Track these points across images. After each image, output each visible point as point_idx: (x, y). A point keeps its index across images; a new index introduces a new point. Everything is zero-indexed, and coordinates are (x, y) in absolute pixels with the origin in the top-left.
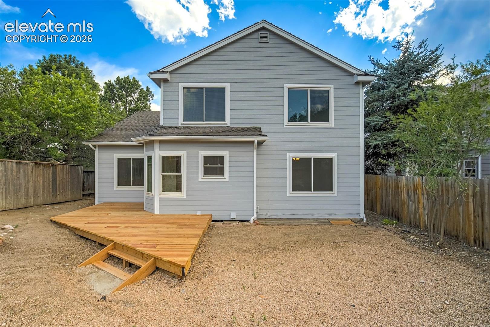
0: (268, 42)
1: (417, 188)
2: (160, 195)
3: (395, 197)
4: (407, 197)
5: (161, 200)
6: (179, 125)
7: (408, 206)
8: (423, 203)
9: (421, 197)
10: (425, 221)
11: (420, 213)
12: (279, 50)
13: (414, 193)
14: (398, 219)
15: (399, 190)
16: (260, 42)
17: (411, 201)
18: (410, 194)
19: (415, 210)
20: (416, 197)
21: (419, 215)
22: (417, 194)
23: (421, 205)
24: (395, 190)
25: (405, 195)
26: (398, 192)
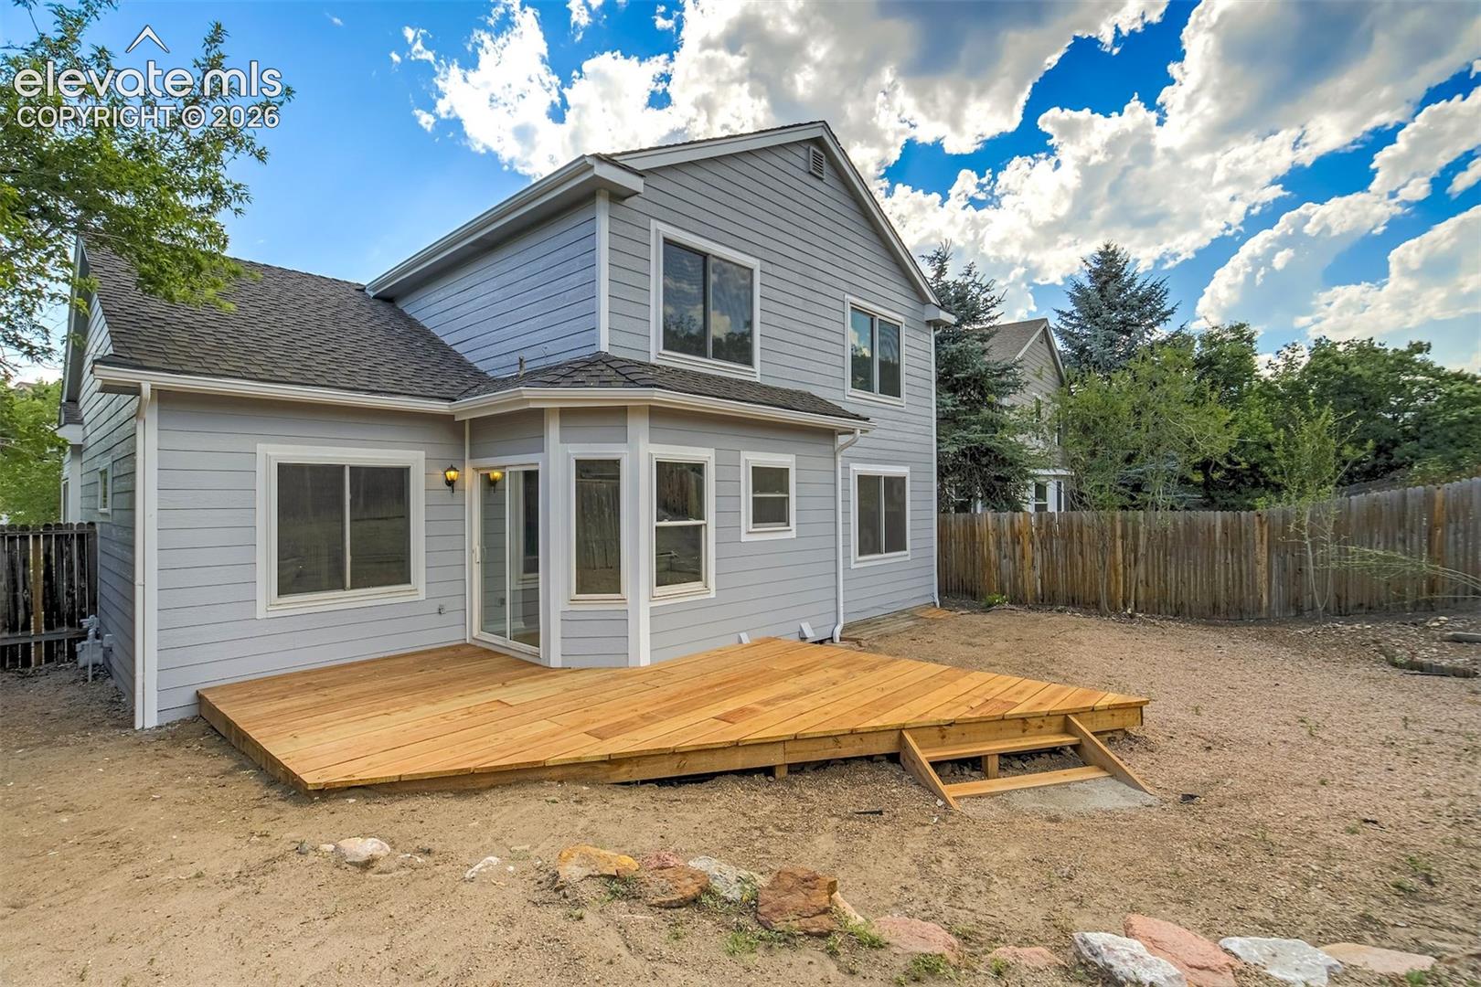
0: (821, 179)
1: (1020, 532)
2: (653, 597)
3: (965, 554)
4: (997, 552)
5: (655, 614)
6: (653, 361)
7: (999, 568)
8: (1033, 559)
9: (1029, 548)
10: (1036, 588)
11: (1026, 577)
12: (830, 203)
13: (1013, 542)
14: (973, 595)
15: (978, 540)
16: (810, 173)
17: (1005, 557)
18: (1003, 545)
19: (1015, 573)
20: (1018, 549)
21: (1023, 581)
22: (1019, 543)
23: (1027, 563)
24: (965, 539)
25: (992, 549)
26: (974, 543)
